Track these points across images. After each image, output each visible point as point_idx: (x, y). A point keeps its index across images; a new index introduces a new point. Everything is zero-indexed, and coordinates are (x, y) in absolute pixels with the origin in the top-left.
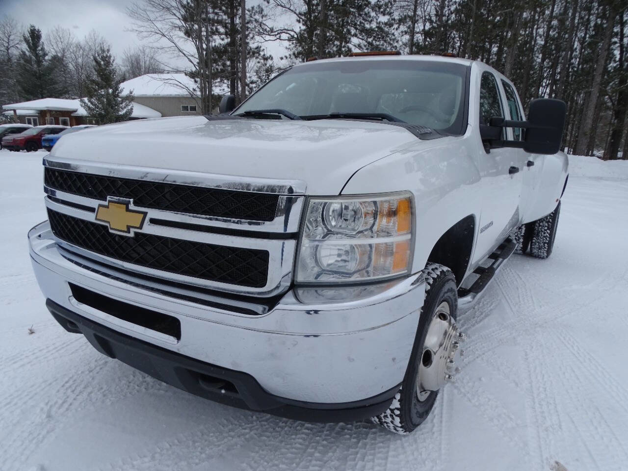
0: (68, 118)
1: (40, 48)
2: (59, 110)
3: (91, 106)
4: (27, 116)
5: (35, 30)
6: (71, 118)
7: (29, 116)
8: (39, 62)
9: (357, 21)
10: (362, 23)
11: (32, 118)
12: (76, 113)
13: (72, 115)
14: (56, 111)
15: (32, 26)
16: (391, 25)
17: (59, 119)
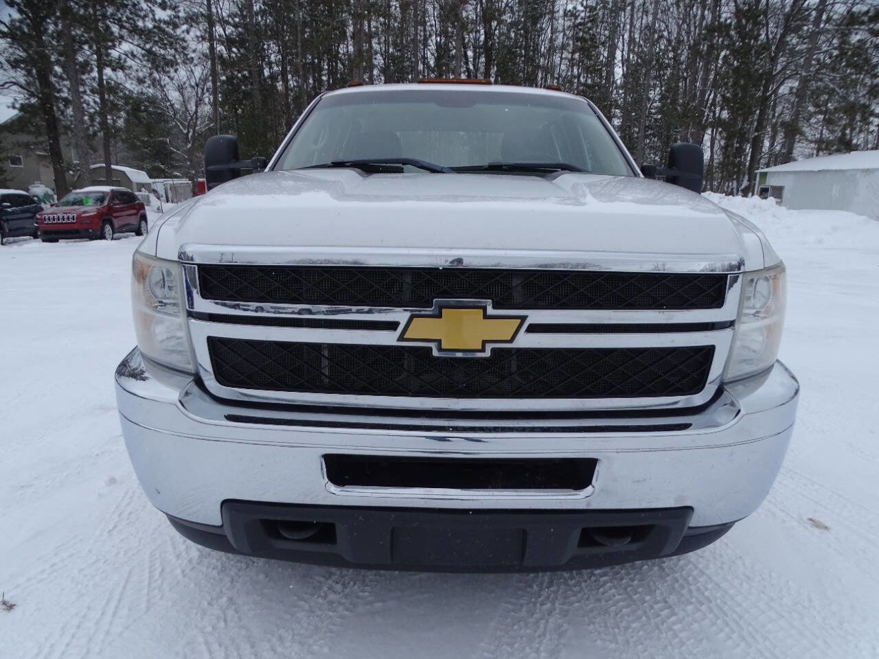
9: (122, 14)
10: (131, 18)
16: (176, 26)
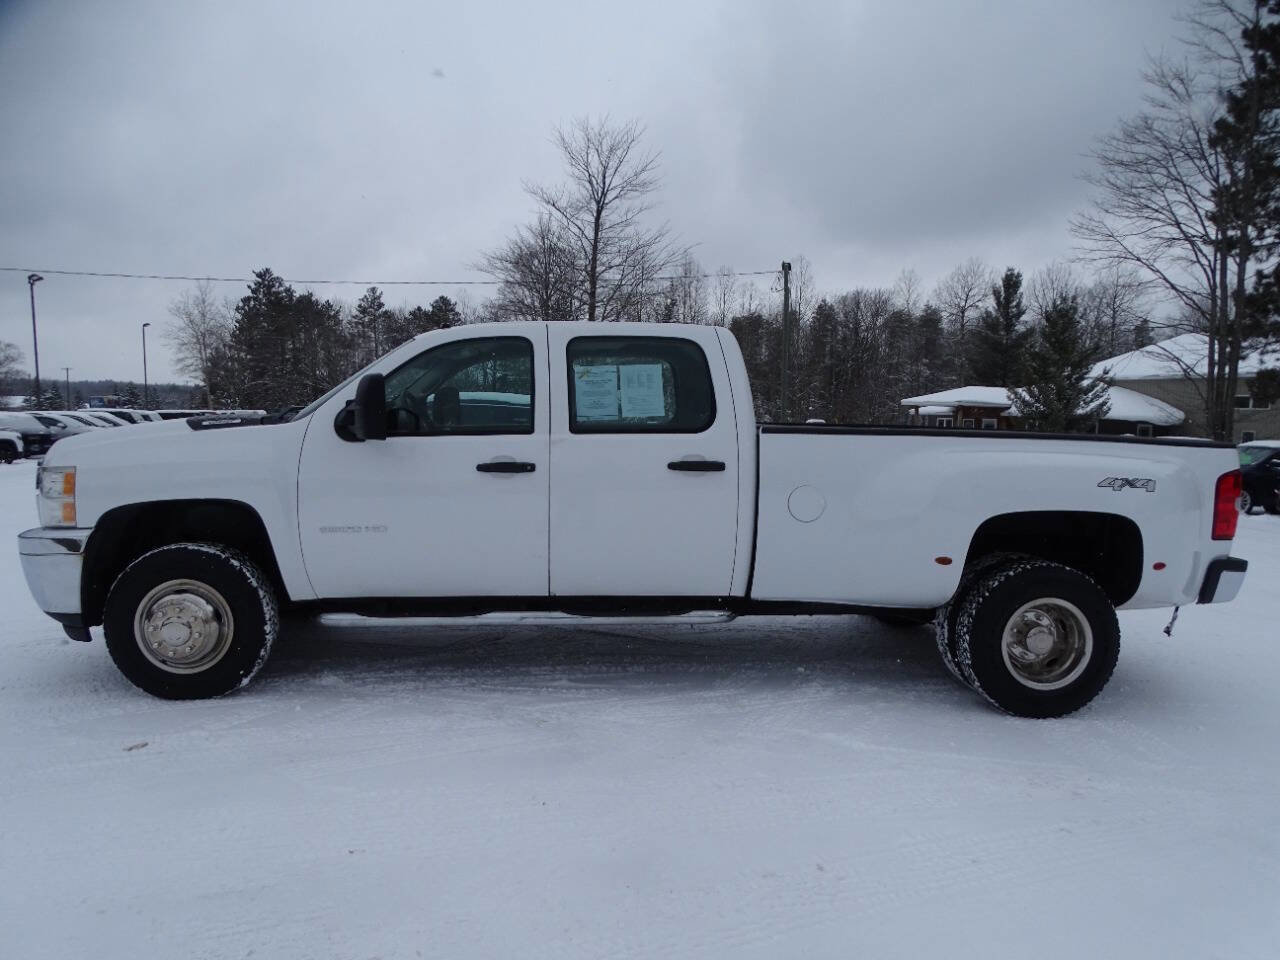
0: (995, 421)
1: (1014, 303)
2: (981, 405)
3: (1028, 398)
4: (940, 416)
5: (1012, 274)
6: (1001, 420)
7: (942, 416)
8: (1009, 326)
11: (945, 419)
12: (1010, 411)
13: (1003, 414)
14: (980, 408)
15: (1009, 270)
17: (981, 421)
